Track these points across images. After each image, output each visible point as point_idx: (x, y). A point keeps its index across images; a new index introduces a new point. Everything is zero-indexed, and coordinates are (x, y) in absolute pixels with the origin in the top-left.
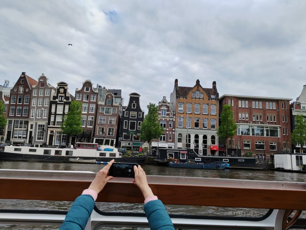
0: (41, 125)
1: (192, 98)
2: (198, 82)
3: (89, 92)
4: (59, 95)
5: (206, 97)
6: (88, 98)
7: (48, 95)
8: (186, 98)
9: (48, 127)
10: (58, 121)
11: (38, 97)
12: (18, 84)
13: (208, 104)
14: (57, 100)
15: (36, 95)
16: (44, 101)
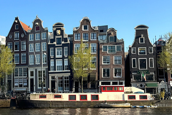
3: (88, 30)
4: (56, 37)
7: (44, 39)
9: (49, 73)
10: (59, 65)
11: (34, 42)
14: (55, 43)
15: (32, 40)
16: (41, 46)
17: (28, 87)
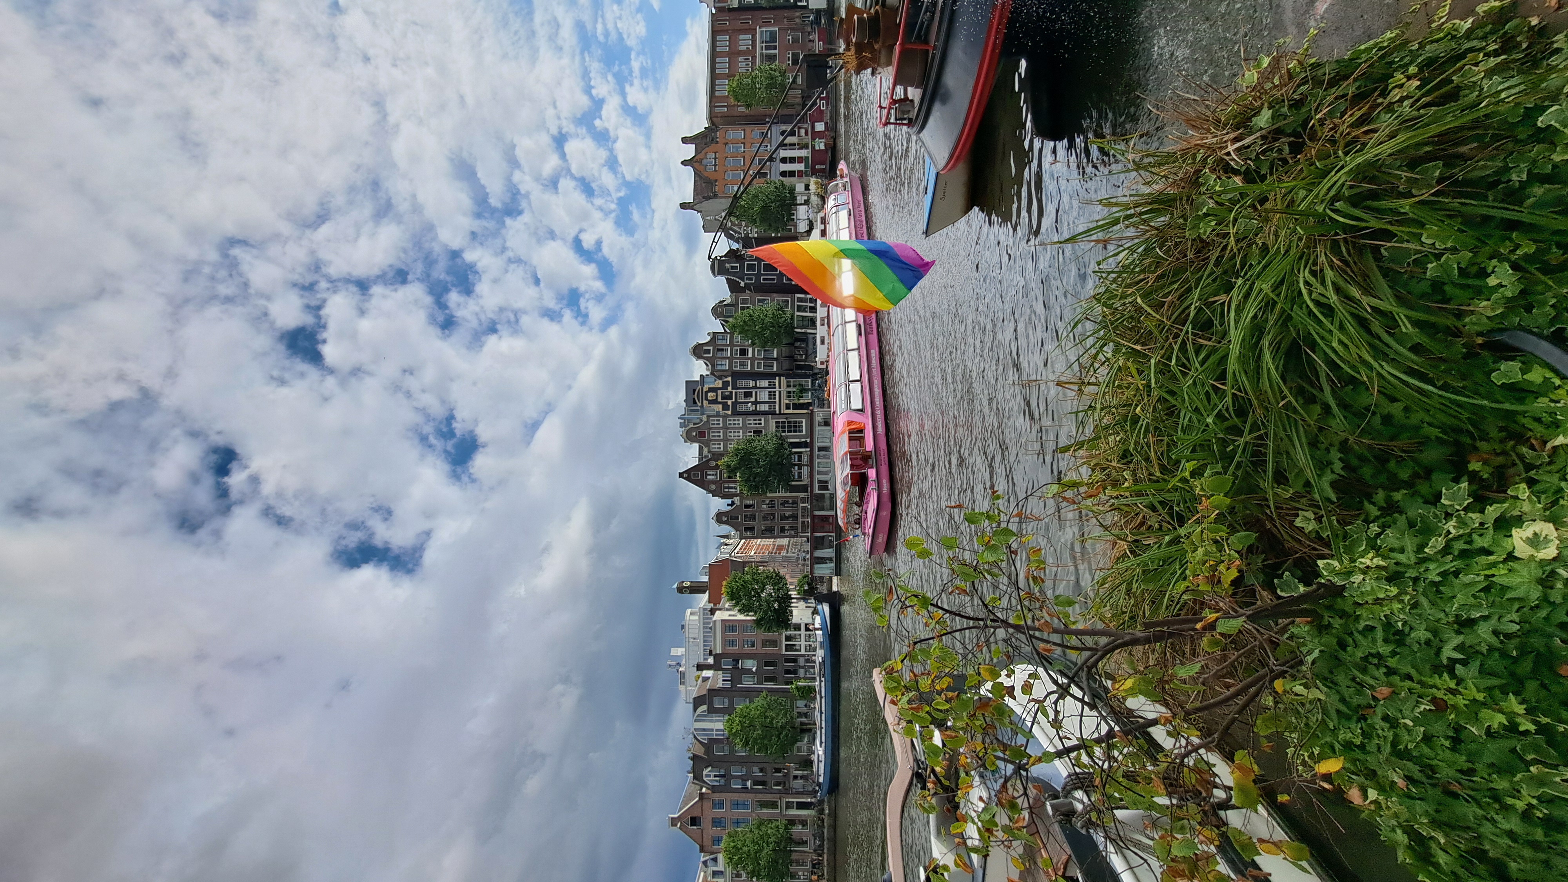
0: (777, 427)
1: (715, 170)
2: (685, 163)
3: (711, 348)
4: (720, 399)
5: (713, 147)
6: (723, 350)
7: (721, 422)
8: (716, 181)
9: (780, 414)
10: (767, 396)
11: (726, 440)
12: (701, 483)
13: (726, 144)
14: (729, 402)
15: (722, 446)
16: (733, 428)
17: (801, 453)
